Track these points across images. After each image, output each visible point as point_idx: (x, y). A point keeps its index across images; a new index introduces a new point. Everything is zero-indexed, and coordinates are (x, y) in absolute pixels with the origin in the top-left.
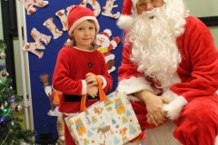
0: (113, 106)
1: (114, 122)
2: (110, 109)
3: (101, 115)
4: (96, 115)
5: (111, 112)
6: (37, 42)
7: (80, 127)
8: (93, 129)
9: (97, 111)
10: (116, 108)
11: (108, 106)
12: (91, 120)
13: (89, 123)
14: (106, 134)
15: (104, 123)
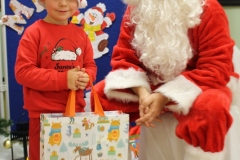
0: (107, 126)
1: (99, 147)
2: (102, 129)
3: (88, 131)
4: (82, 130)
5: (102, 133)
6: (17, 15)
7: (55, 135)
8: (70, 144)
9: (85, 124)
10: (110, 131)
11: (101, 125)
12: (73, 132)
13: (69, 134)
14: (83, 158)
15: (87, 143)
